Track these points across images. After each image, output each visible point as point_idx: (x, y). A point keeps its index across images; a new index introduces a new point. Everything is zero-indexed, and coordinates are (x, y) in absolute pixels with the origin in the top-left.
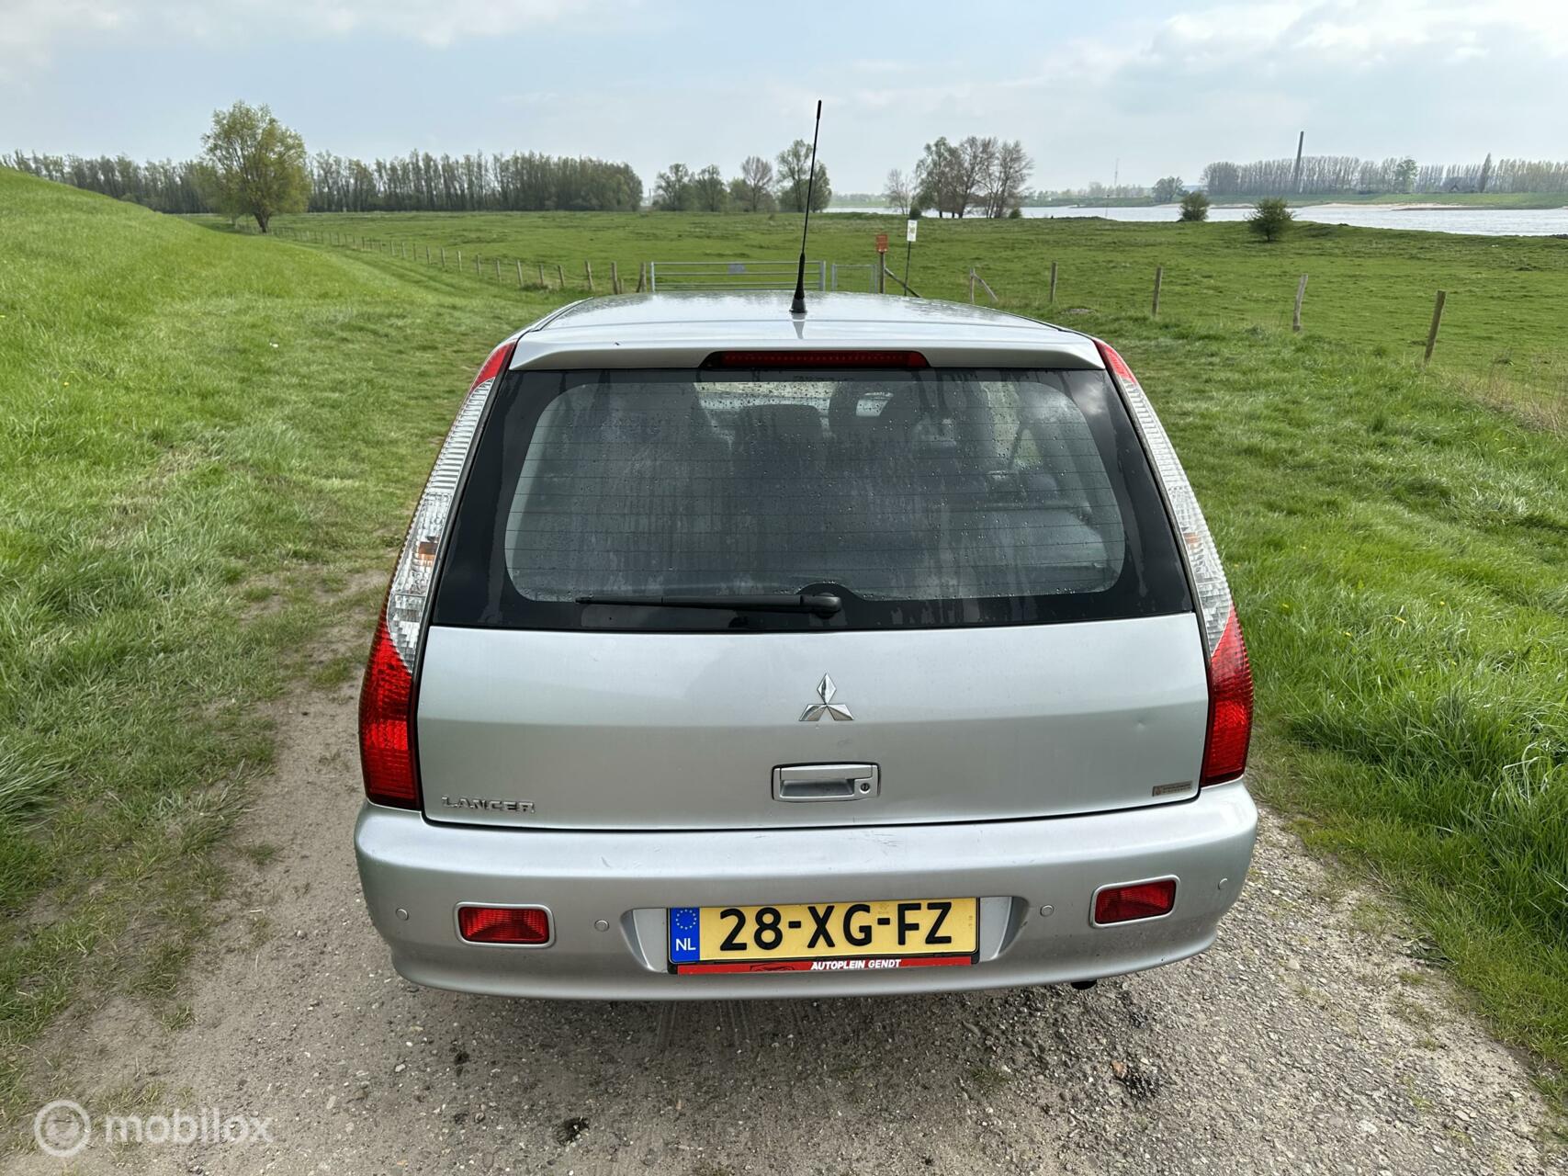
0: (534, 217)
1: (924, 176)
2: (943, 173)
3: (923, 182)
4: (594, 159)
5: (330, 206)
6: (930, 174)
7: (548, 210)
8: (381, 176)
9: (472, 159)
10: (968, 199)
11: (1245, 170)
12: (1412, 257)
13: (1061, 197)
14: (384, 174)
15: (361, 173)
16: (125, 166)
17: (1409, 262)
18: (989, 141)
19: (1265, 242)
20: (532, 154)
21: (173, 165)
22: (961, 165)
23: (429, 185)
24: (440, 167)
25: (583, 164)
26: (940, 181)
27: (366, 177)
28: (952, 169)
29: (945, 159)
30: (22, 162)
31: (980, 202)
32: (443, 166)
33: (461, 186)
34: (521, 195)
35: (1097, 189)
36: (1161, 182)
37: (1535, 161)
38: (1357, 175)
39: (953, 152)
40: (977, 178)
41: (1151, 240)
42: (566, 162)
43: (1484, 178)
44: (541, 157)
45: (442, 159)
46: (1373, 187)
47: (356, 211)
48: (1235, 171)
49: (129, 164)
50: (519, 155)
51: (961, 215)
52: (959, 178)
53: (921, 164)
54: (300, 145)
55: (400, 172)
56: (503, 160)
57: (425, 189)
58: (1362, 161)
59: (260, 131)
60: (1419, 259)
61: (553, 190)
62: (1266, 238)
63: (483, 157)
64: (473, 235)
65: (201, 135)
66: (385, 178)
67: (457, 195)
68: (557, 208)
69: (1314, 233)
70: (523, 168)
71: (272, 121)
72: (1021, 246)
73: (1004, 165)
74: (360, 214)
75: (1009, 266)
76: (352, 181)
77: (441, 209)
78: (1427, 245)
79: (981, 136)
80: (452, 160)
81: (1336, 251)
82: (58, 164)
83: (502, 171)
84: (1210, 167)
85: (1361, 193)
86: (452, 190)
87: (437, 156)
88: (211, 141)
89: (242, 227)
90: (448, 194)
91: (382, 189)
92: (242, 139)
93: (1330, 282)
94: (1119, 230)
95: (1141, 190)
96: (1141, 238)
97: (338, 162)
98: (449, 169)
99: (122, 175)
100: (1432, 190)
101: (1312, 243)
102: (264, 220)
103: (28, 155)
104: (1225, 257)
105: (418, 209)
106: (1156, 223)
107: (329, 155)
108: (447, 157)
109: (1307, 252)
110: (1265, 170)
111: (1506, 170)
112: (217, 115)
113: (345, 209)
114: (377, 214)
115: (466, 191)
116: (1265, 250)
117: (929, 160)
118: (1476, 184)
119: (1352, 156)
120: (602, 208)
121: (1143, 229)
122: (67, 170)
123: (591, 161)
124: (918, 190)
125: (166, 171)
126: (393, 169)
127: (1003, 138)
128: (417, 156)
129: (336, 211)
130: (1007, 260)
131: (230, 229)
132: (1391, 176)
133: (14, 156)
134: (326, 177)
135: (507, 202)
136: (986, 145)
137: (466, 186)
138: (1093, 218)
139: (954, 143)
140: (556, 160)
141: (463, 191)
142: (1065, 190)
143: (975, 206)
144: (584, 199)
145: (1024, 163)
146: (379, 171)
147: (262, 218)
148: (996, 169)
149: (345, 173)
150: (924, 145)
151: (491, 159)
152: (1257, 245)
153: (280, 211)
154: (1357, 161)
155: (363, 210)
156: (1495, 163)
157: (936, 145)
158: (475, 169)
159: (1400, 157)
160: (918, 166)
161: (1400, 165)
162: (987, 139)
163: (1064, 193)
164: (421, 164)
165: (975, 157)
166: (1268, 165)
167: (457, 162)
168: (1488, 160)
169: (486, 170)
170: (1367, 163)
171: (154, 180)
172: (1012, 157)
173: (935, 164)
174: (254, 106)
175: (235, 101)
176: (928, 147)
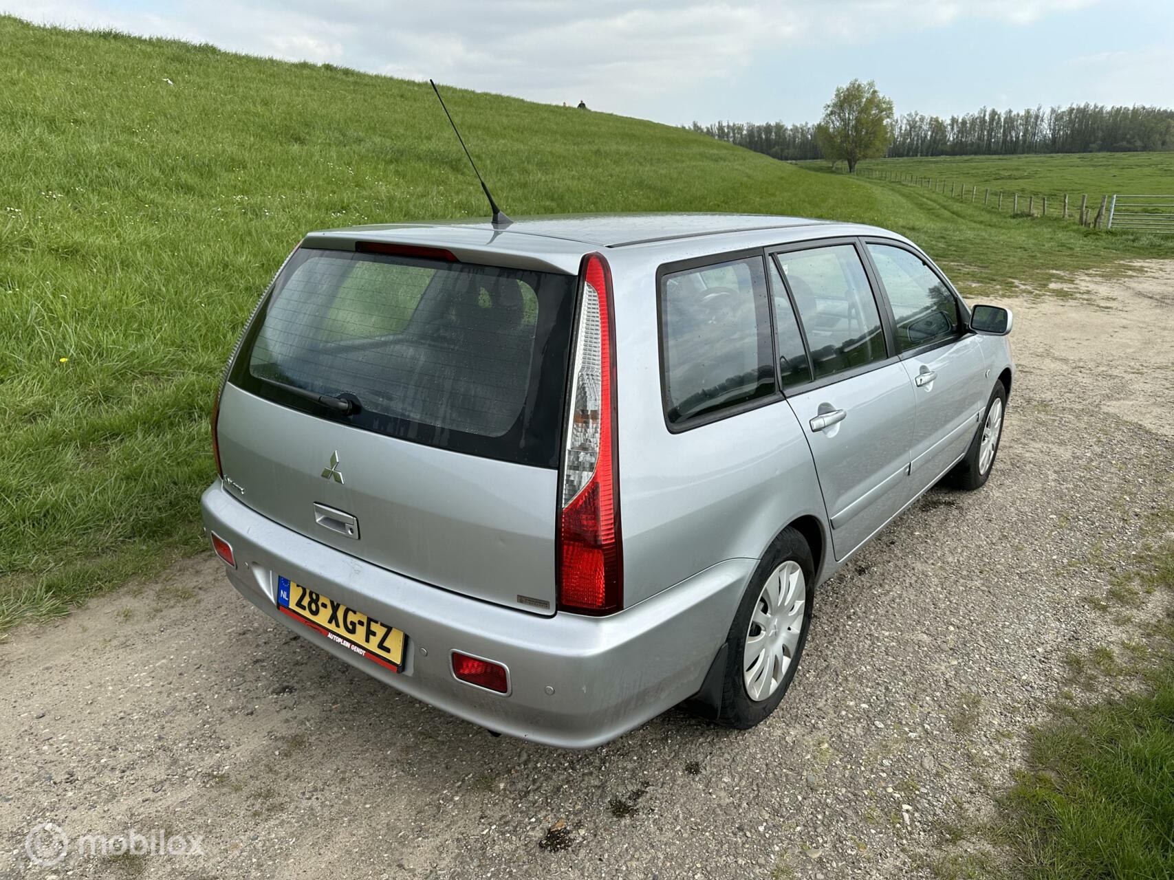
0: (1074, 158)
4: (1147, 106)
5: (908, 152)
7: (1091, 152)
8: (952, 129)
9: (1031, 112)
14: (955, 126)
15: (937, 126)
16: (779, 128)
20: (1087, 106)
21: (809, 126)
23: (989, 134)
24: (1002, 120)
25: (1135, 111)
27: (940, 129)
30: (721, 128)
32: (1005, 119)
33: (1017, 134)
34: (1069, 140)
42: (1118, 110)
44: (1096, 107)
45: (1006, 113)
47: (927, 156)
49: (782, 127)
50: (1075, 106)
54: (891, 108)
55: (968, 125)
56: (1059, 111)
57: (986, 138)
59: (864, 100)
61: (1100, 134)
63: (1041, 110)
64: (1006, 174)
65: (824, 105)
66: (955, 130)
67: (1012, 141)
68: (1100, 150)
70: (1076, 117)
71: (875, 92)
74: (930, 158)
76: (929, 133)
77: (995, 153)
80: (1014, 113)
82: (740, 129)
83: (1056, 120)
86: (1009, 138)
87: (1002, 112)
88: (830, 109)
89: (837, 169)
90: (1005, 141)
91: (951, 139)
92: (850, 106)
97: (922, 119)
98: (1010, 120)
99: (776, 135)
102: (853, 163)
103: (725, 124)
105: (976, 153)
107: (917, 115)
108: (1010, 111)
112: (838, 90)
113: (919, 154)
114: (942, 158)
115: (1021, 138)
120: (1145, 149)
122: (745, 132)
123: (1144, 108)
125: (803, 131)
126: (964, 122)
128: (985, 111)
129: (913, 156)
131: (830, 170)
133: (717, 125)
134: (910, 130)
135: (1054, 146)
137: (1021, 134)
140: (1109, 109)
141: (1017, 138)
144: (1129, 142)
146: (952, 125)
147: (852, 161)
149: (925, 127)
151: (1048, 111)
153: (865, 157)
155: (932, 155)
158: (1032, 120)
164: (987, 118)
167: (1018, 115)
169: (1042, 121)
171: (794, 137)
174: (864, 82)
175: (852, 79)
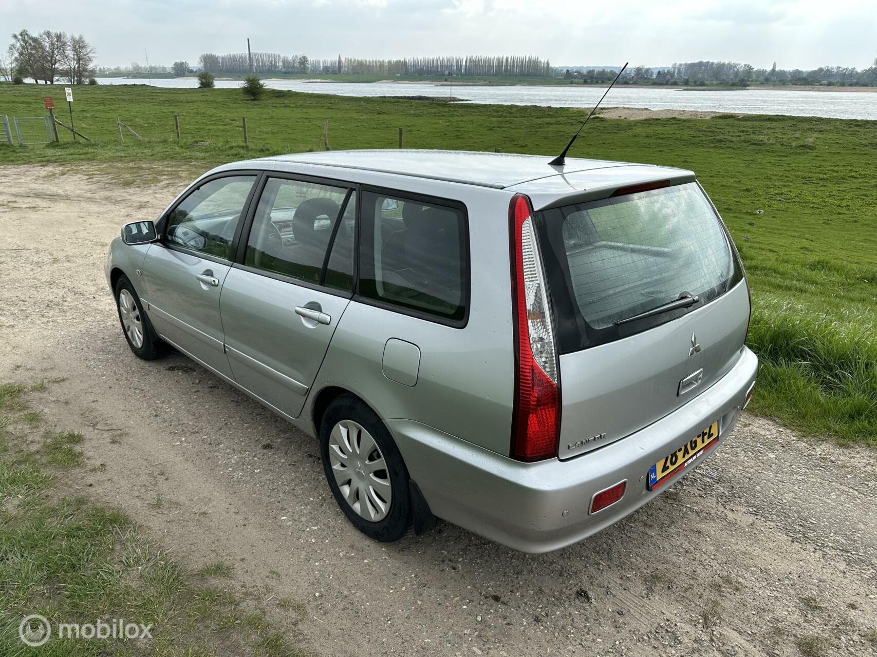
1: (17, 55)
2: (31, 54)
3: (16, 59)
6: (21, 54)
10: (54, 72)
11: (223, 58)
12: (329, 108)
13: (114, 71)
17: (328, 110)
18: (60, 34)
19: (253, 100)
22: (43, 48)
26: (30, 59)
28: (37, 51)
29: (30, 44)
31: (65, 73)
35: (137, 68)
36: (176, 64)
37: (360, 59)
38: (281, 64)
39: (35, 40)
40: (57, 58)
41: (190, 99)
43: (340, 67)
46: (290, 70)
48: (217, 59)
51: (52, 82)
52: (45, 58)
53: (12, 47)
58: (282, 56)
60: (332, 109)
62: (253, 98)
69: (277, 95)
72: (108, 102)
73: (75, 49)
75: (109, 115)
78: (333, 102)
79: (54, 31)
81: (292, 105)
84: (202, 56)
85: (285, 73)
93: (297, 122)
94: (166, 93)
95: (164, 69)
96: (182, 98)
100: (318, 72)
101: (278, 100)
104: (236, 109)
106: (186, 89)
109: (278, 105)
110: (233, 59)
111: (348, 64)
116: (256, 105)
117: (18, 45)
118: (336, 68)
119: (276, 53)
121: (180, 92)
124: (14, 65)
127: (70, 33)
130: (105, 112)
132: (297, 65)
136: (59, 37)
138: (142, 85)
139: (35, 35)
142: (116, 67)
143: (61, 77)
145: (89, 50)
148: (70, 53)
150: (11, 35)
152: (250, 101)
154: (279, 56)
156: (343, 59)
157: (21, 35)
159: (300, 55)
160: (10, 49)
161: (300, 59)
162: (58, 33)
163: (115, 69)
165: (53, 44)
166: (234, 56)
168: (339, 58)
170: (284, 57)
172: (79, 46)
173: (23, 48)
176: (15, 36)
